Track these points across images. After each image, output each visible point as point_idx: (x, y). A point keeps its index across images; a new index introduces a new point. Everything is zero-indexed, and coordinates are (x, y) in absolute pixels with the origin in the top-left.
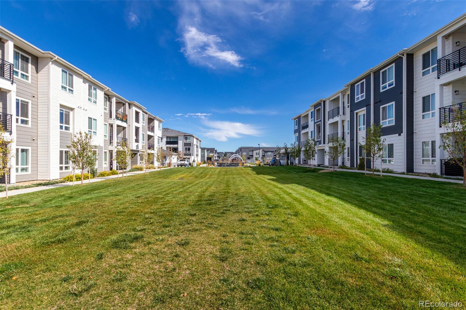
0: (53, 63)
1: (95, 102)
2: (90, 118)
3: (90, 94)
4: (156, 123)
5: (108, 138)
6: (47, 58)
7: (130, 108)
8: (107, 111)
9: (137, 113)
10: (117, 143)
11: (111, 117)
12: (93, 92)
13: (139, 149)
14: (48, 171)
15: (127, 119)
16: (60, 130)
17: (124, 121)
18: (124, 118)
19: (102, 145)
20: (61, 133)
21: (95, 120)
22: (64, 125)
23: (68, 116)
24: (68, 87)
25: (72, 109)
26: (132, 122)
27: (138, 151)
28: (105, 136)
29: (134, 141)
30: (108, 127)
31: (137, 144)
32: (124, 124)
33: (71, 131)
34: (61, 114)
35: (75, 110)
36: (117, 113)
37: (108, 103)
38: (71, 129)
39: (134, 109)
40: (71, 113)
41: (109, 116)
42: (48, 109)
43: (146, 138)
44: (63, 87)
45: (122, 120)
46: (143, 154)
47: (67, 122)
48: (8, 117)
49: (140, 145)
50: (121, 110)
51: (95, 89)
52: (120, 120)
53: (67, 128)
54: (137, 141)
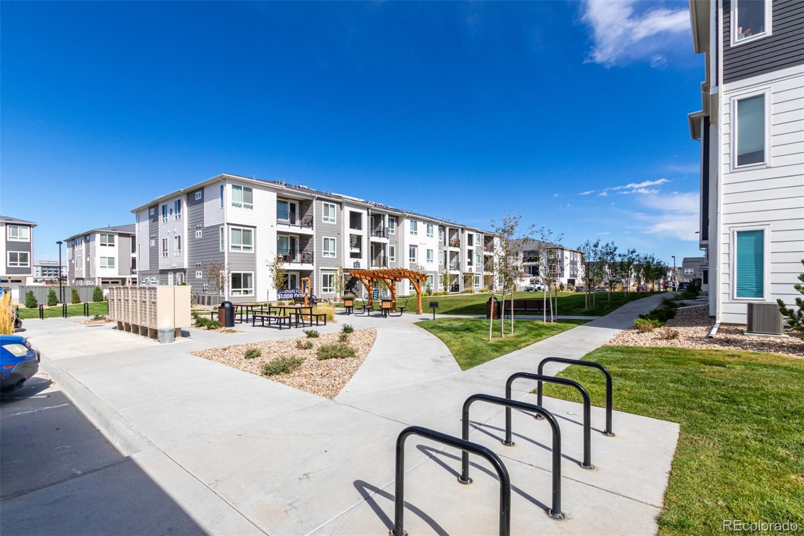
0: (406, 218)
1: (432, 236)
2: (428, 250)
3: (428, 232)
4: (496, 241)
5: (443, 264)
6: (403, 216)
7: (462, 233)
8: (442, 240)
9: (470, 236)
10: (450, 267)
11: (445, 245)
12: (430, 228)
13: (472, 272)
14: (403, 291)
15: (459, 244)
16: (409, 262)
17: (457, 247)
18: (457, 244)
19: (437, 270)
20: (410, 264)
21: (432, 250)
22: (412, 258)
23: (414, 251)
24: (414, 231)
25: (416, 246)
26: (465, 246)
27: (472, 274)
28: (441, 262)
29: (467, 264)
30: (443, 254)
31: (470, 267)
32: (456, 249)
33: (416, 262)
34: (410, 250)
35: (419, 247)
36: (449, 241)
37: (443, 232)
38: (416, 260)
39: (467, 233)
40: (416, 248)
41: (443, 244)
42: (404, 249)
43: (482, 259)
44: (411, 232)
45: (455, 246)
46: (478, 277)
47: (414, 256)
48: (386, 258)
49: (474, 268)
50: (454, 237)
51: (432, 226)
52: (453, 246)
53: (414, 260)
54: (470, 264)
